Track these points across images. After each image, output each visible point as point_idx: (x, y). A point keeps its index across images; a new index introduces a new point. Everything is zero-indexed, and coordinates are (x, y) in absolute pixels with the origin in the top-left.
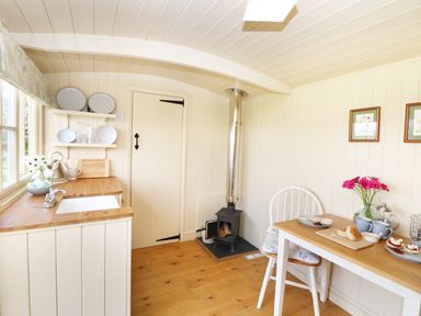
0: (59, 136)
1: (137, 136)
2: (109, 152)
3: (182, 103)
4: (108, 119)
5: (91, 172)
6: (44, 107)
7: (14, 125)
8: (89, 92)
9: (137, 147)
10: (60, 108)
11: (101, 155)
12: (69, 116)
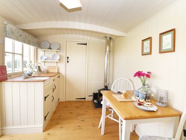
0: (41, 58)
1: (68, 58)
2: (58, 64)
3: (86, 44)
4: (57, 52)
5: (51, 71)
6: (37, 49)
7: (21, 53)
8: (51, 42)
9: (68, 62)
10: (42, 48)
11: (55, 65)
12: (45, 51)
